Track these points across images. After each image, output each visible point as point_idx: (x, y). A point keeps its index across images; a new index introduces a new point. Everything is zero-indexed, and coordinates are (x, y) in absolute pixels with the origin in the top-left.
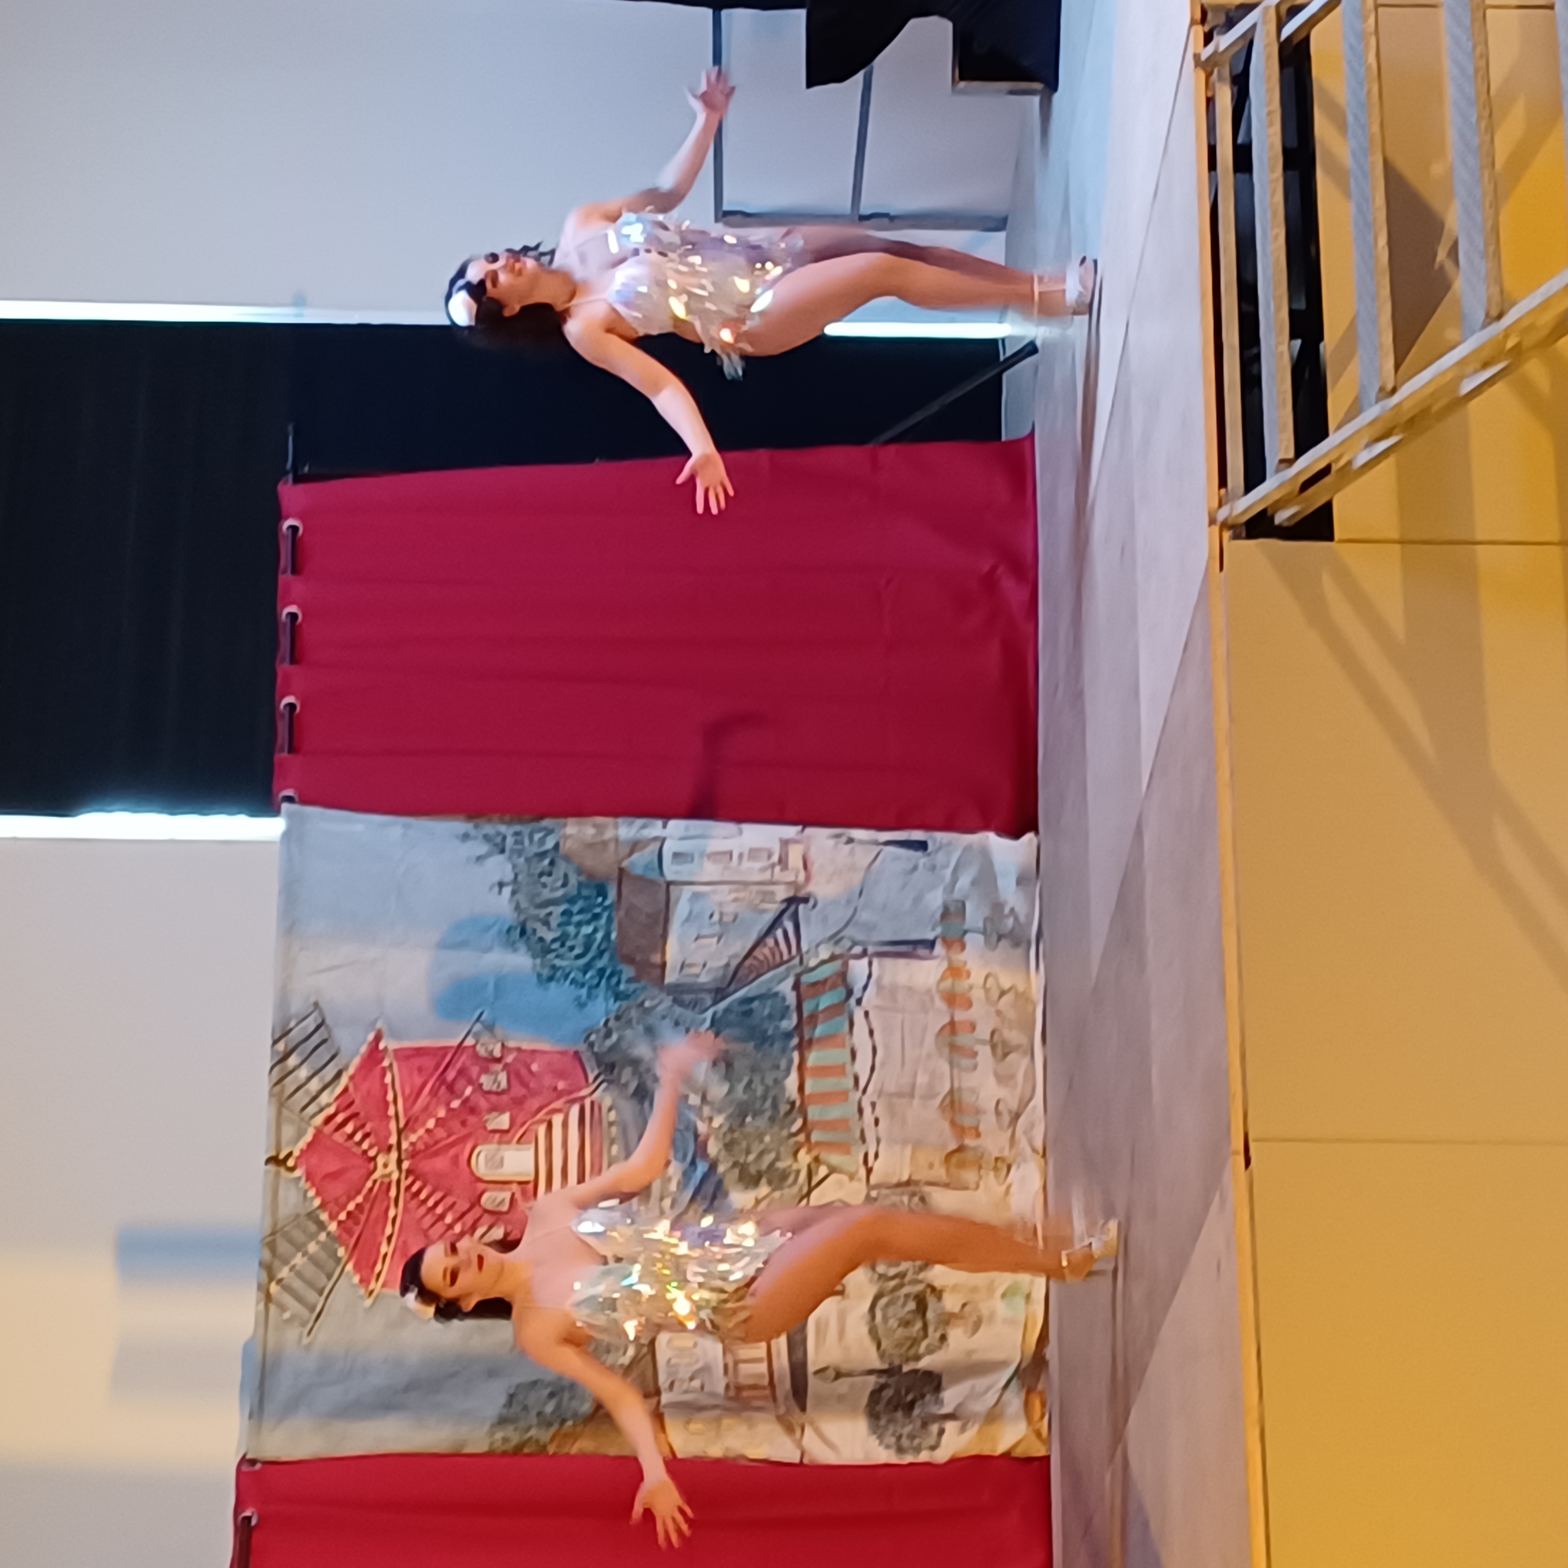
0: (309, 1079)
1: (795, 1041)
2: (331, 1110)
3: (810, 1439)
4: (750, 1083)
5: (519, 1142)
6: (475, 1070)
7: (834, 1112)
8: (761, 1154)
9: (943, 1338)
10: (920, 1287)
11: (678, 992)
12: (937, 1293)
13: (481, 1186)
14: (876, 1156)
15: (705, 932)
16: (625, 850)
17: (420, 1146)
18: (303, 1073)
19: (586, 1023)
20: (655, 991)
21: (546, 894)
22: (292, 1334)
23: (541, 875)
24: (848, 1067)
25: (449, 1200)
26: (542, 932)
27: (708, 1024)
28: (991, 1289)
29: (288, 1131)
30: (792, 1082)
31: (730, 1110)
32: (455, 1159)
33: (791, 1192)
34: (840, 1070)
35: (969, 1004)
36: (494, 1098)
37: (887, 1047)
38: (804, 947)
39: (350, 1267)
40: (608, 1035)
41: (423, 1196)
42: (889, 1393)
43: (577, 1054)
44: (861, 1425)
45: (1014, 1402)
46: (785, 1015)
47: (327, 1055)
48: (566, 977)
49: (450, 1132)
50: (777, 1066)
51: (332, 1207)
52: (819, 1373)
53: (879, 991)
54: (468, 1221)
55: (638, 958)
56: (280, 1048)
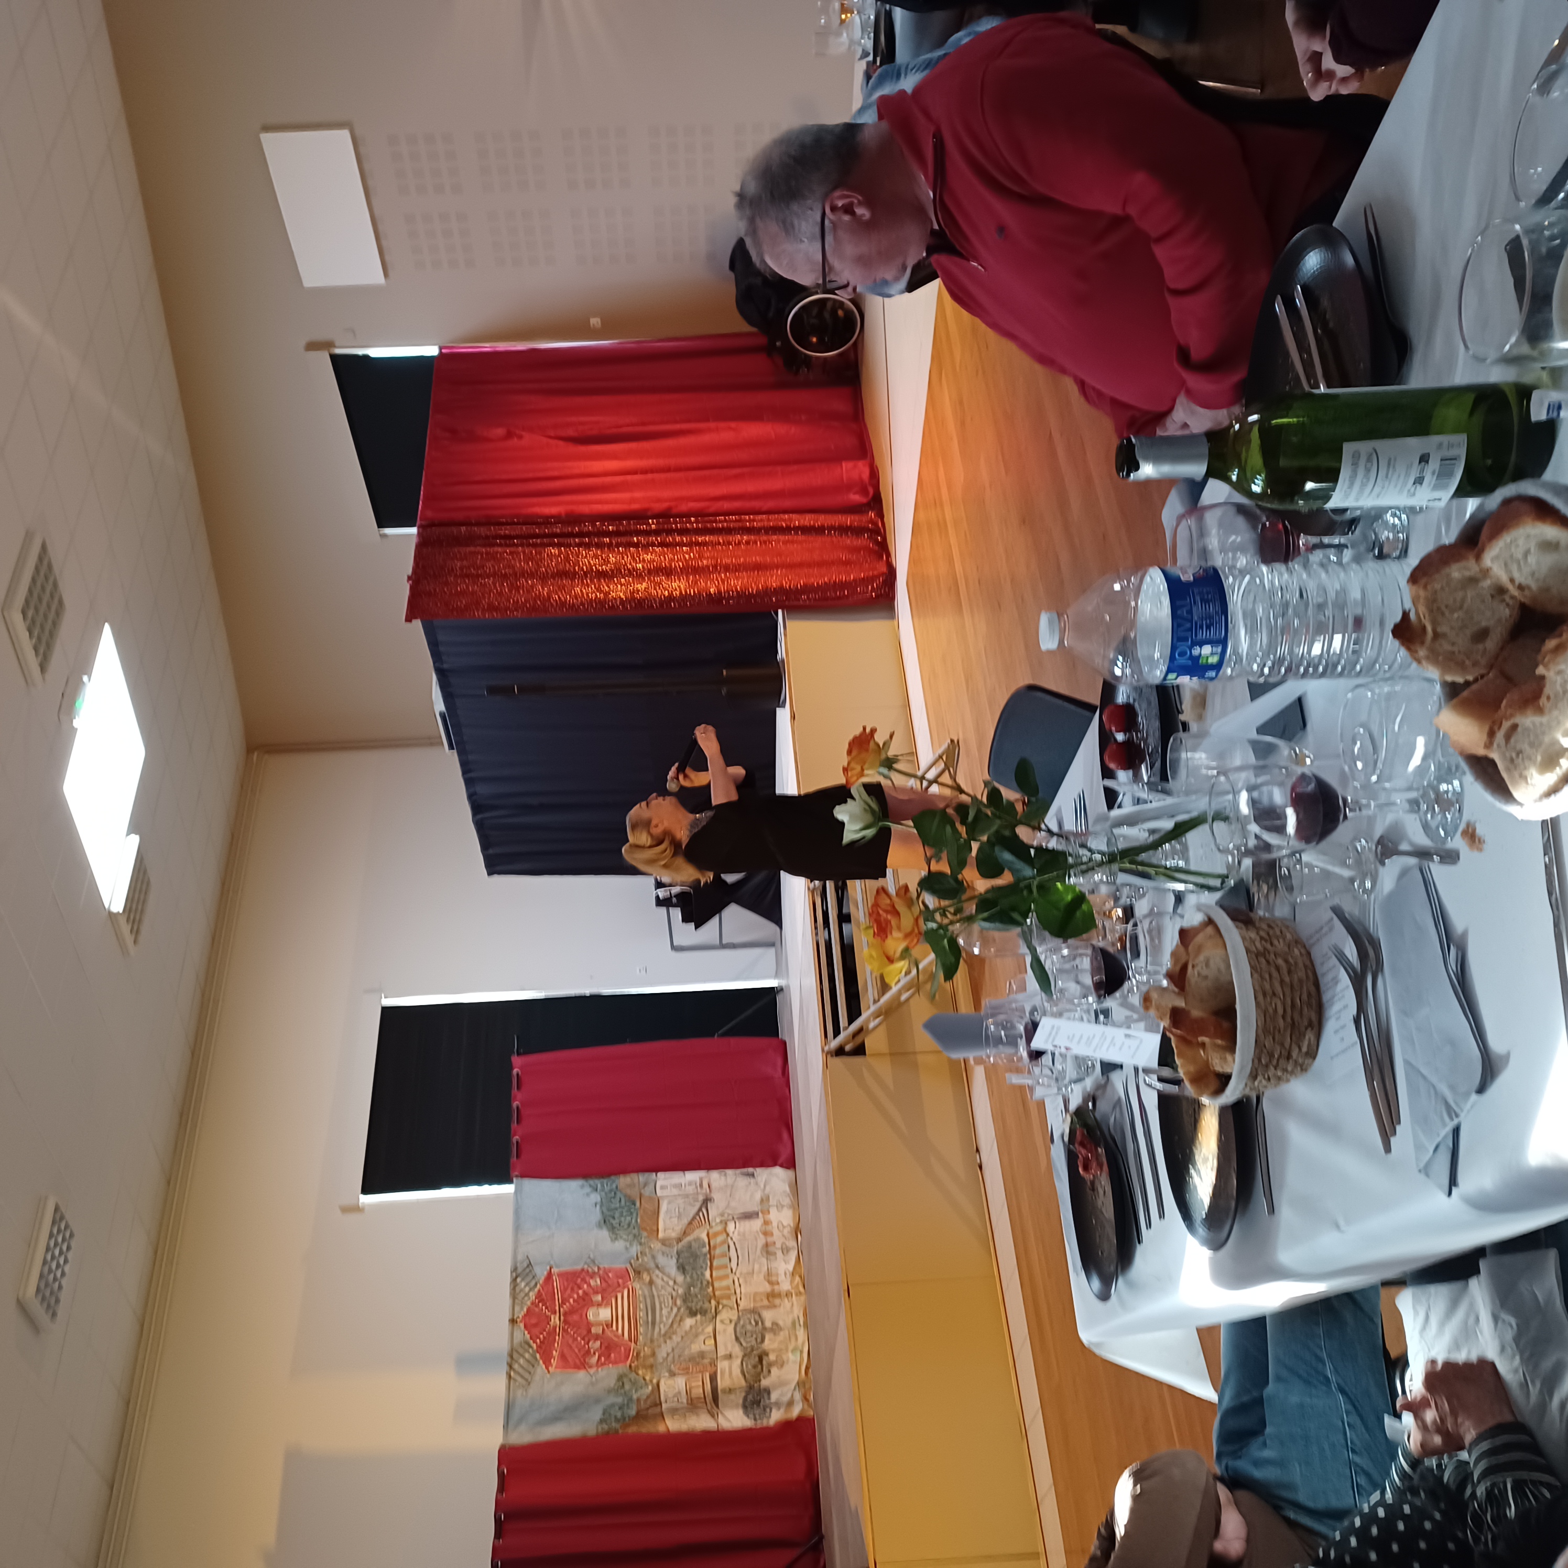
0: (525, 1287)
1: (708, 1256)
2: (534, 1299)
3: (721, 1420)
4: (692, 1274)
5: (605, 1306)
6: (587, 1279)
7: (724, 1283)
8: (697, 1303)
9: (769, 1372)
10: (760, 1351)
11: (664, 1242)
12: (767, 1353)
13: (591, 1325)
14: (741, 1299)
15: (673, 1216)
16: (642, 1185)
17: (567, 1310)
18: (523, 1285)
19: (629, 1256)
20: (655, 1241)
21: (613, 1206)
22: (519, 1393)
23: (611, 1199)
24: (729, 1266)
25: (579, 1332)
26: (612, 1221)
27: (675, 1252)
28: (786, 1349)
29: (517, 1308)
30: (708, 1273)
31: (685, 1287)
32: (581, 1316)
33: (709, 1316)
34: (725, 1267)
35: (772, 1234)
36: (595, 1289)
37: (743, 1255)
38: (710, 1219)
39: (541, 1362)
40: (638, 1259)
41: (569, 1331)
42: (750, 1397)
43: (626, 1269)
44: (741, 1412)
45: (798, 1396)
46: (704, 1246)
47: (531, 1277)
48: (621, 1237)
49: (579, 1304)
50: (702, 1267)
51: (534, 1338)
52: (724, 1391)
53: (739, 1234)
54: (586, 1339)
55: (648, 1228)
56: (514, 1275)
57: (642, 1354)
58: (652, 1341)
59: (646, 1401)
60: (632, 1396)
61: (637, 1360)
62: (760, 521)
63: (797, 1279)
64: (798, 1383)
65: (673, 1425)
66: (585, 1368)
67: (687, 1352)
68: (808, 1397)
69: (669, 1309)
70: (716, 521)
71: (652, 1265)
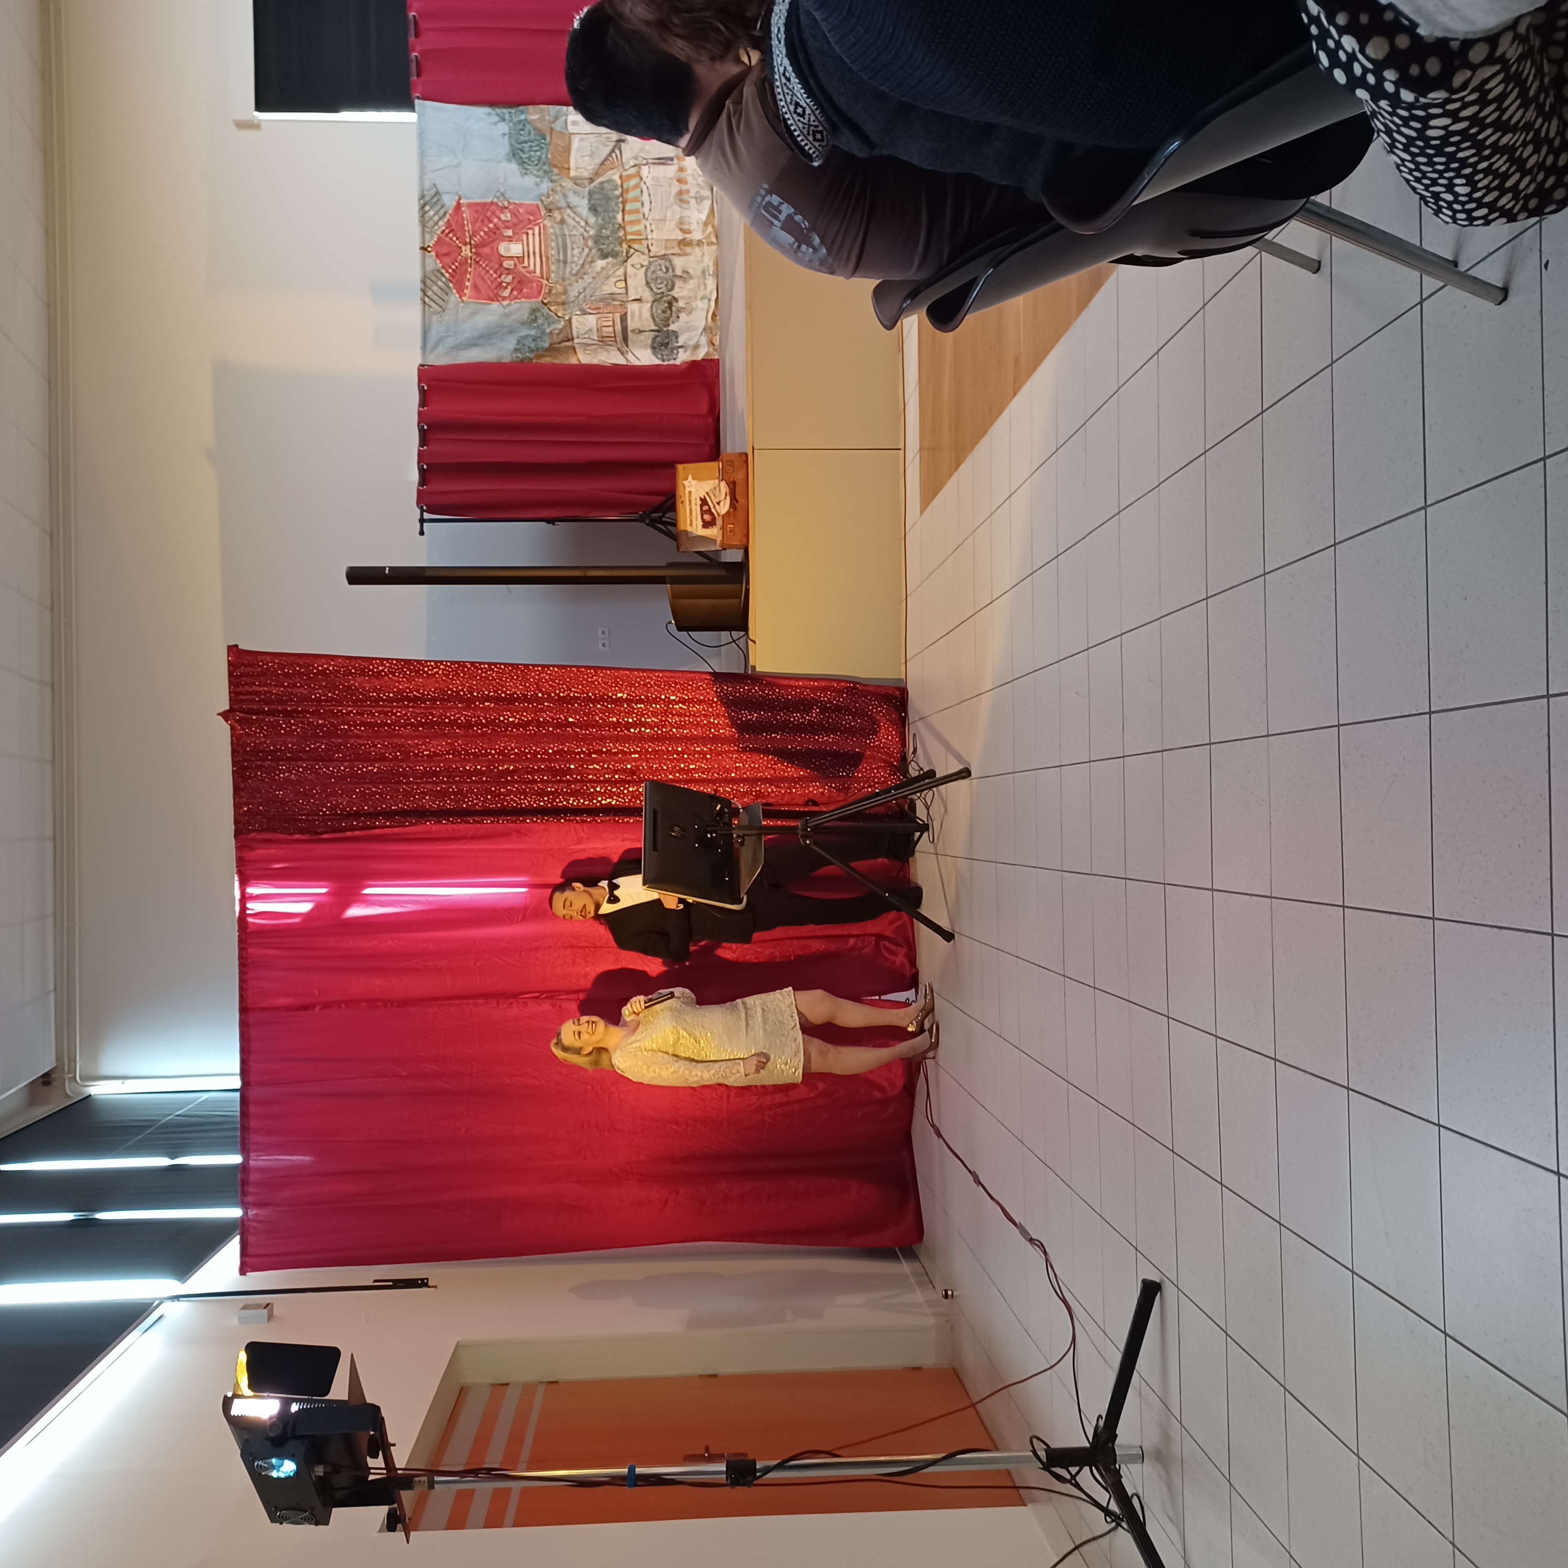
0: (434, 215)
1: (621, 199)
2: (444, 228)
3: (630, 356)
4: (604, 216)
5: (517, 241)
6: (498, 212)
7: (636, 228)
8: (608, 245)
9: (678, 317)
10: (670, 297)
11: (575, 180)
12: (676, 300)
13: (503, 259)
14: (652, 245)
15: (585, 154)
16: (552, 119)
17: (478, 242)
18: (431, 213)
19: (540, 192)
20: (566, 179)
21: (522, 138)
22: (435, 318)
23: (520, 130)
24: (641, 210)
25: (491, 264)
26: (521, 154)
27: (587, 192)
28: (696, 297)
29: (427, 236)
30: (619, 217)
31: (596, 228)
32: (492, 249)
33: (620, 259)
34: (637, 211)
35: (686, 183)
36: (506, 223)
37: (655, 201)
38: (624, 160)
39: (454, 291)
40: (548, 197)
41: (481, 263)
42: (659, 339)
43: (537, 206)
44: (649, 351)
45: (704, 340)
46: (616, 189)
47: (440, 206)
48: (531, 173)
49: (490, 237)
50: (614, 210)
51: (447, 267)
52: (633, 331)
53: (653, 179)
54: (499, 272)
55: (559, 165)
56: (422, 202)
57: (554, 292)
58: (564, 279)
59: (558, 334)
60: (544, 330)
61: (550, 297)
63: (710, 229)
64: (704, 329)
65: (585, 358)
66: (498, 301)
67: (597, 294)
68: (714, 342)
69: (580, 250)
71: (563, 204)
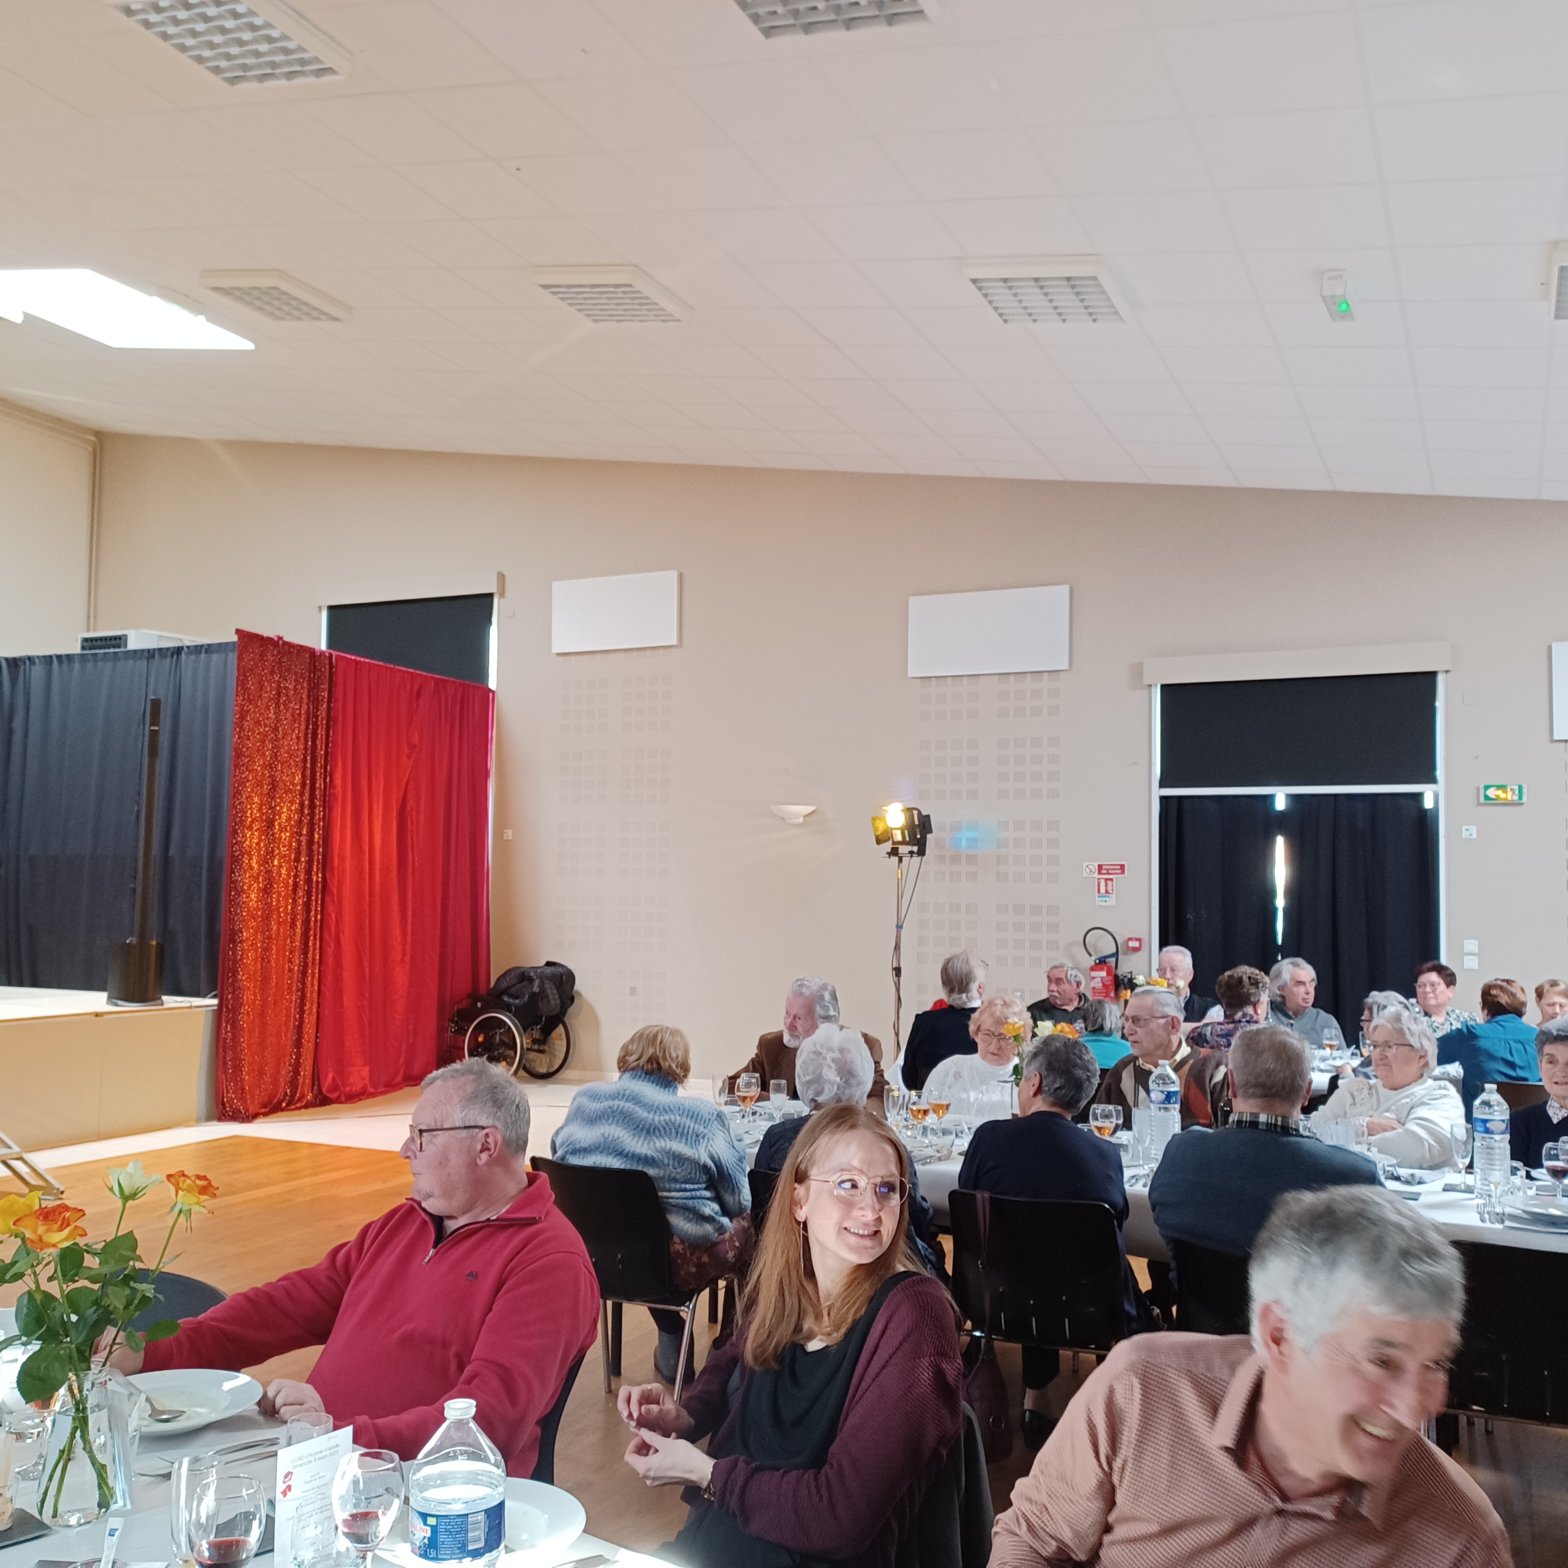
62: (312, 983)
70: (315, 939)
